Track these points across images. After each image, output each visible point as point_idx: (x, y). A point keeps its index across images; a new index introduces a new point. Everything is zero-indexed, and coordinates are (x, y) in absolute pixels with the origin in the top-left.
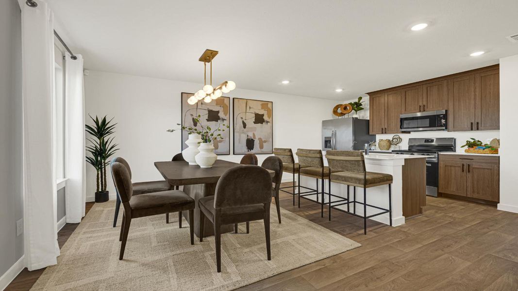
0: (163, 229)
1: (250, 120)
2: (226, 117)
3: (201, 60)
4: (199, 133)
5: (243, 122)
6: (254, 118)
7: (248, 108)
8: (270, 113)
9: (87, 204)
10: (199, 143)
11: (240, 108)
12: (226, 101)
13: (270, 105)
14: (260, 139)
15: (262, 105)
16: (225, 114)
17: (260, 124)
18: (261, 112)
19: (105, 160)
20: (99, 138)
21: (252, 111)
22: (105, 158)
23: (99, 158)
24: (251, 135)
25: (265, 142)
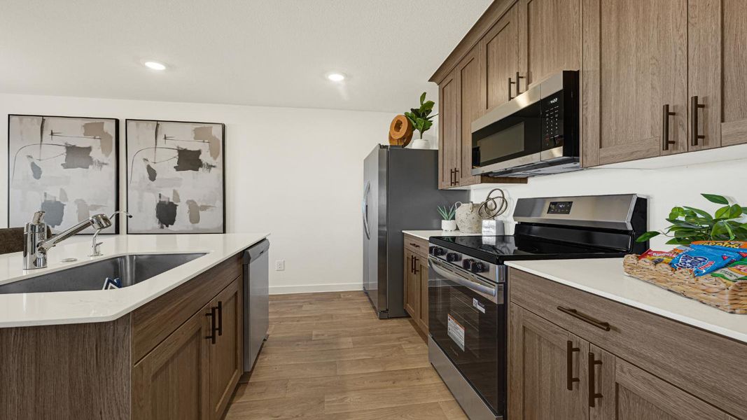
1: (166, 162)
2: (108, 159)
5: (149, 168)
6: (176, 160)
7: (161, 138)
8: (222, 149)
11: (142, 140)
12: (108, 127)
13: (215, 131)
14: (192, 205)
15: (197, 131)
16: (106, 153)
17: (190, 171)
18: (193, 146)
21: (169, 144)
24: (168, 196)
25: (204, 208)
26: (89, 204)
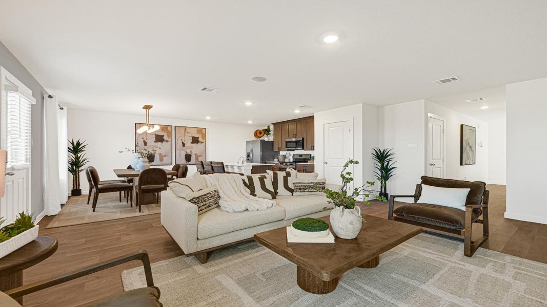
0: (117, 204)
1: (188, 141)
2: (170, 140)
3: (144, 108)
4: (139, 153)
6: (191, 140)
7: (186, 133)
8: (204, 136)
9: (68, 197)
10: (139, 158)
11: (180, 133)
12: (169, 129)
13: (204, 131)
14: (196, 154)
15: (197, 131)
16: (169, 137)
17: (196, 144)
18: (196, 136)
19: (78, 169)
20: (74, 154)
21: (189, 135)
22: (79, 167)
23: (74, 167)
24: (189, 152)
25: (200, 156)
26: (163, 155)
